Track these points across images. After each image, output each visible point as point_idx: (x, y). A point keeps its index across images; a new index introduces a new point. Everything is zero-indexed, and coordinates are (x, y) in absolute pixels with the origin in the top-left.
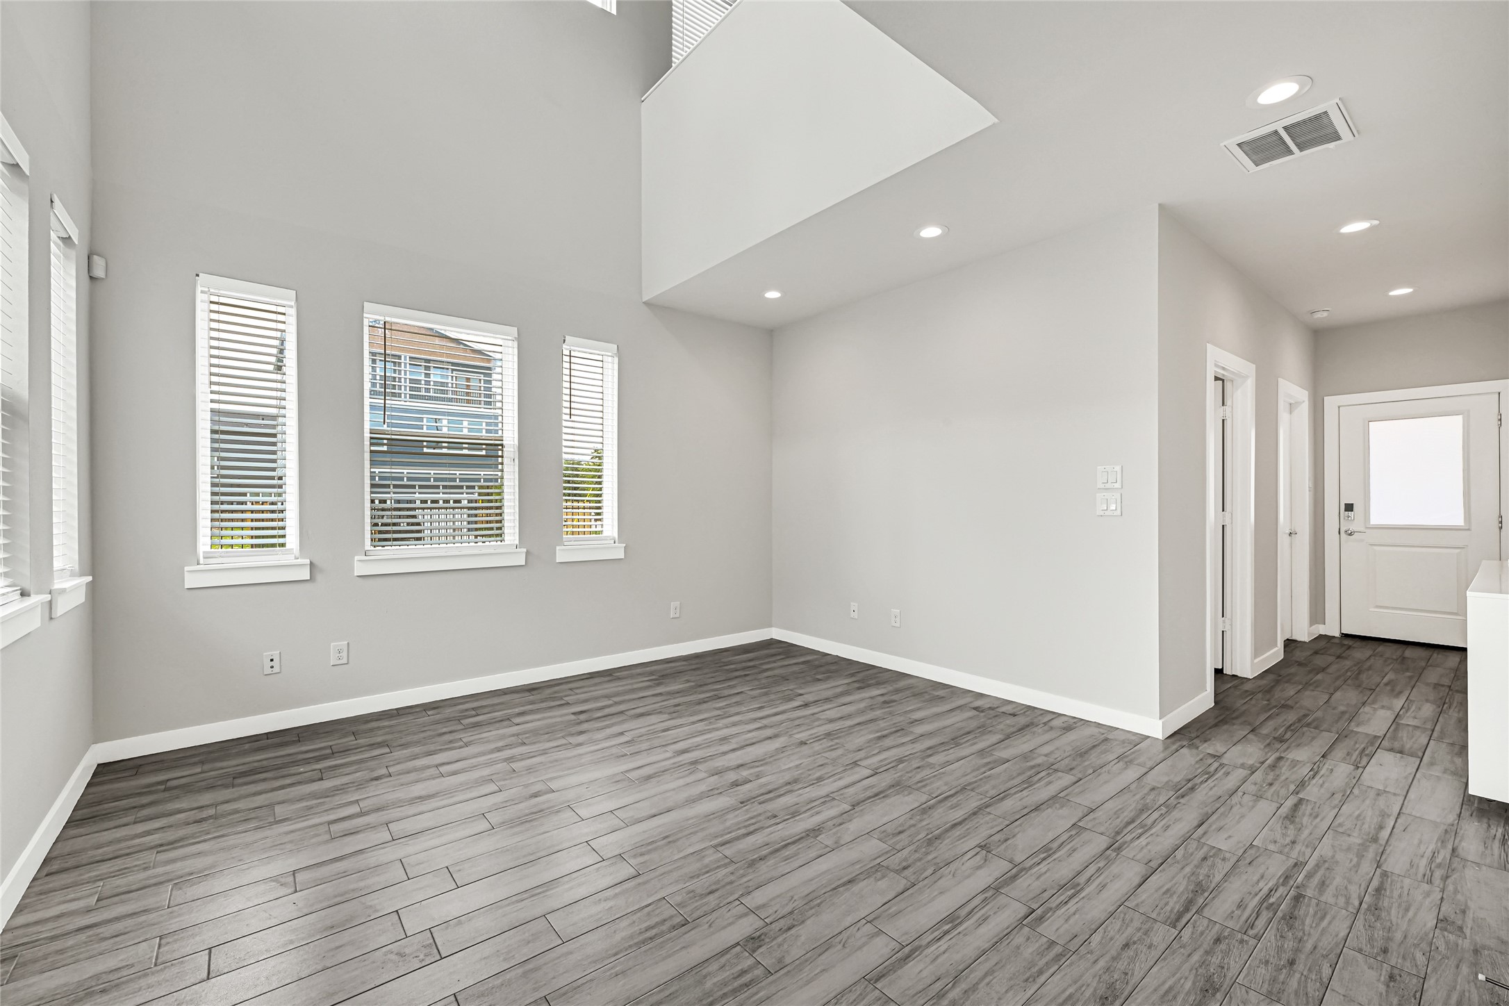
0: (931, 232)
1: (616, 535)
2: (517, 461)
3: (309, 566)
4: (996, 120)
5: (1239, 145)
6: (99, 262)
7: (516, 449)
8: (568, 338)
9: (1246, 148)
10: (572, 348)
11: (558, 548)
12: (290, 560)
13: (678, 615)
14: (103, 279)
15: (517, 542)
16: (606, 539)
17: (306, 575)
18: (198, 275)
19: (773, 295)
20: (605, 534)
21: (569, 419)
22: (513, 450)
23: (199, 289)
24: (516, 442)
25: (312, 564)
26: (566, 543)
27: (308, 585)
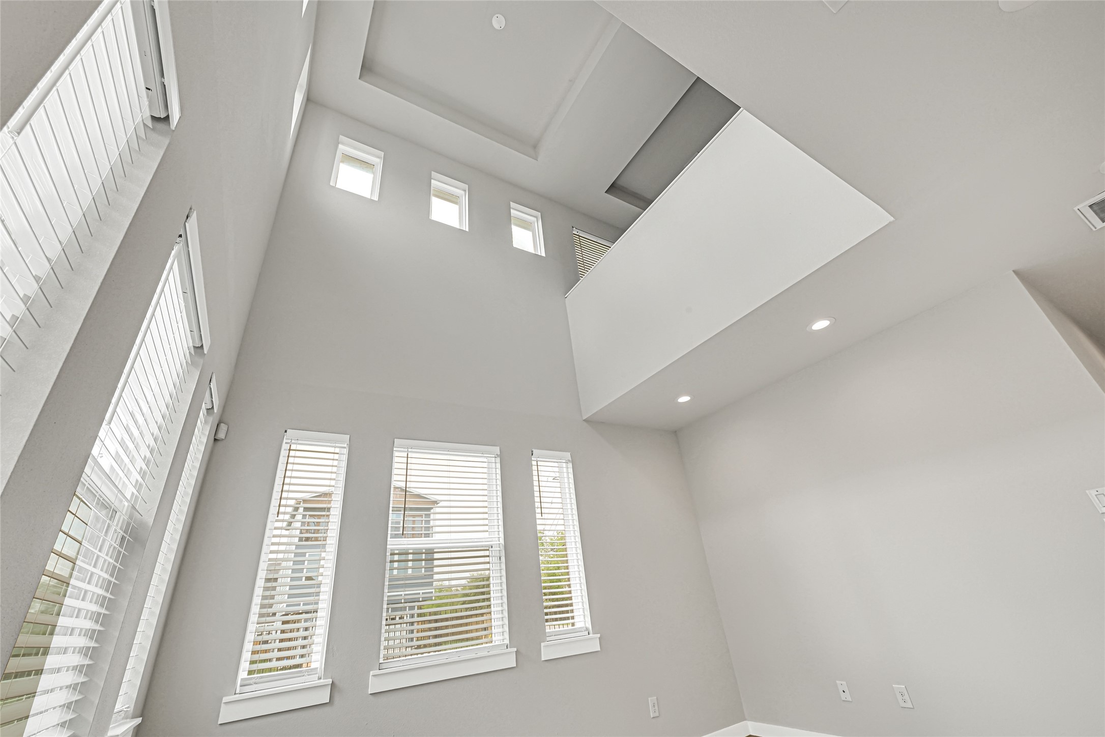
0: (821, 325)
1: (589, 626)
2: (503, 559)
3: (330, 687)
4: (892, 219)
5: (1091, 206)
6: (223, 427)
7: (502, 548)
8: (535, 451)
9: (1095, 208)
10: (538, 459)
11: (543, 644)
12: (313, 680)
13: (657, 714)
14: (223, 439)
15: (507, 641)
16: (579, 630)
17: (324, 697)
18: (286, 431)
19: (684, 399)
20: (577, 626)
21: (541, 517)
22: (499, 549)
23: (285, 441)
24: (502, 541)
25: (333, 684)
26: (548, 639)
27: (326, 709)
